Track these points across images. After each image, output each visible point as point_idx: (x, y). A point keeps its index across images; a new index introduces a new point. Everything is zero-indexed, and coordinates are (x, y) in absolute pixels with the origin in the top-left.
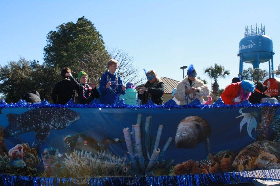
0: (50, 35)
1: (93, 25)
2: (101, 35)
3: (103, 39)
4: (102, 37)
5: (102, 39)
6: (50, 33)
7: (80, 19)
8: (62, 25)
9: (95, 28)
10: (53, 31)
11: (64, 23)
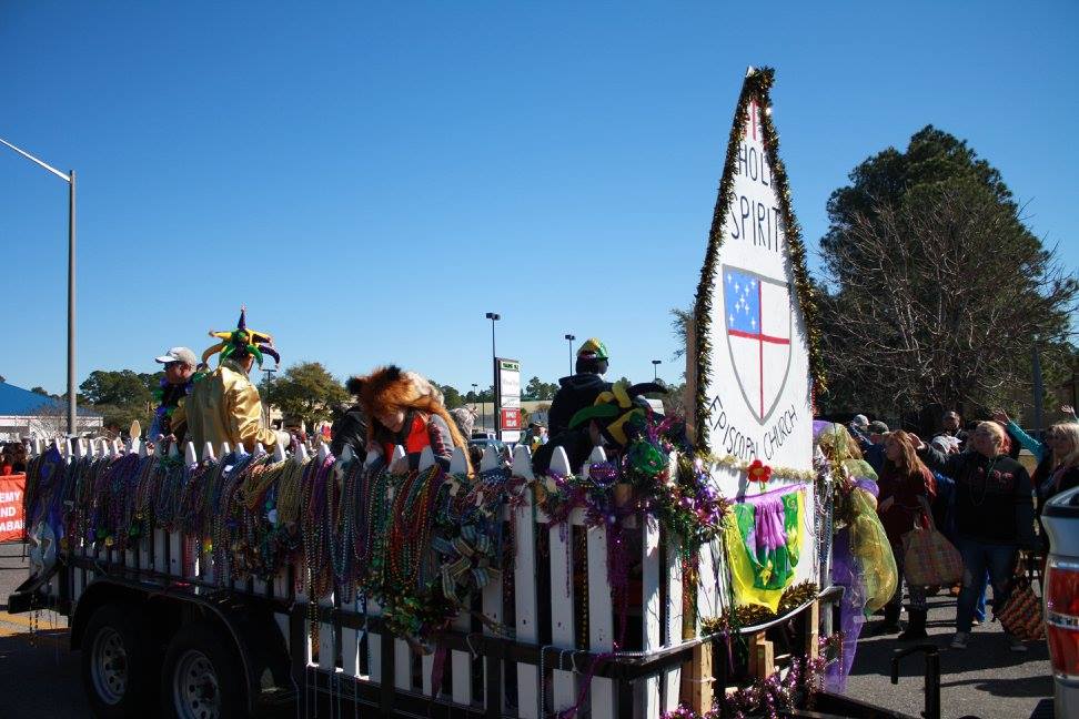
0: (835, 200)
1: (962, 145)
2: (994, 172)
3: (1004, 181)
4: (998, 174)
5: (1000, 184)
6: (834, 195)
7: (917, 138)
8: (864, 166)
9: (971, 151)
10: (843, 187)
11: (870, 159)
